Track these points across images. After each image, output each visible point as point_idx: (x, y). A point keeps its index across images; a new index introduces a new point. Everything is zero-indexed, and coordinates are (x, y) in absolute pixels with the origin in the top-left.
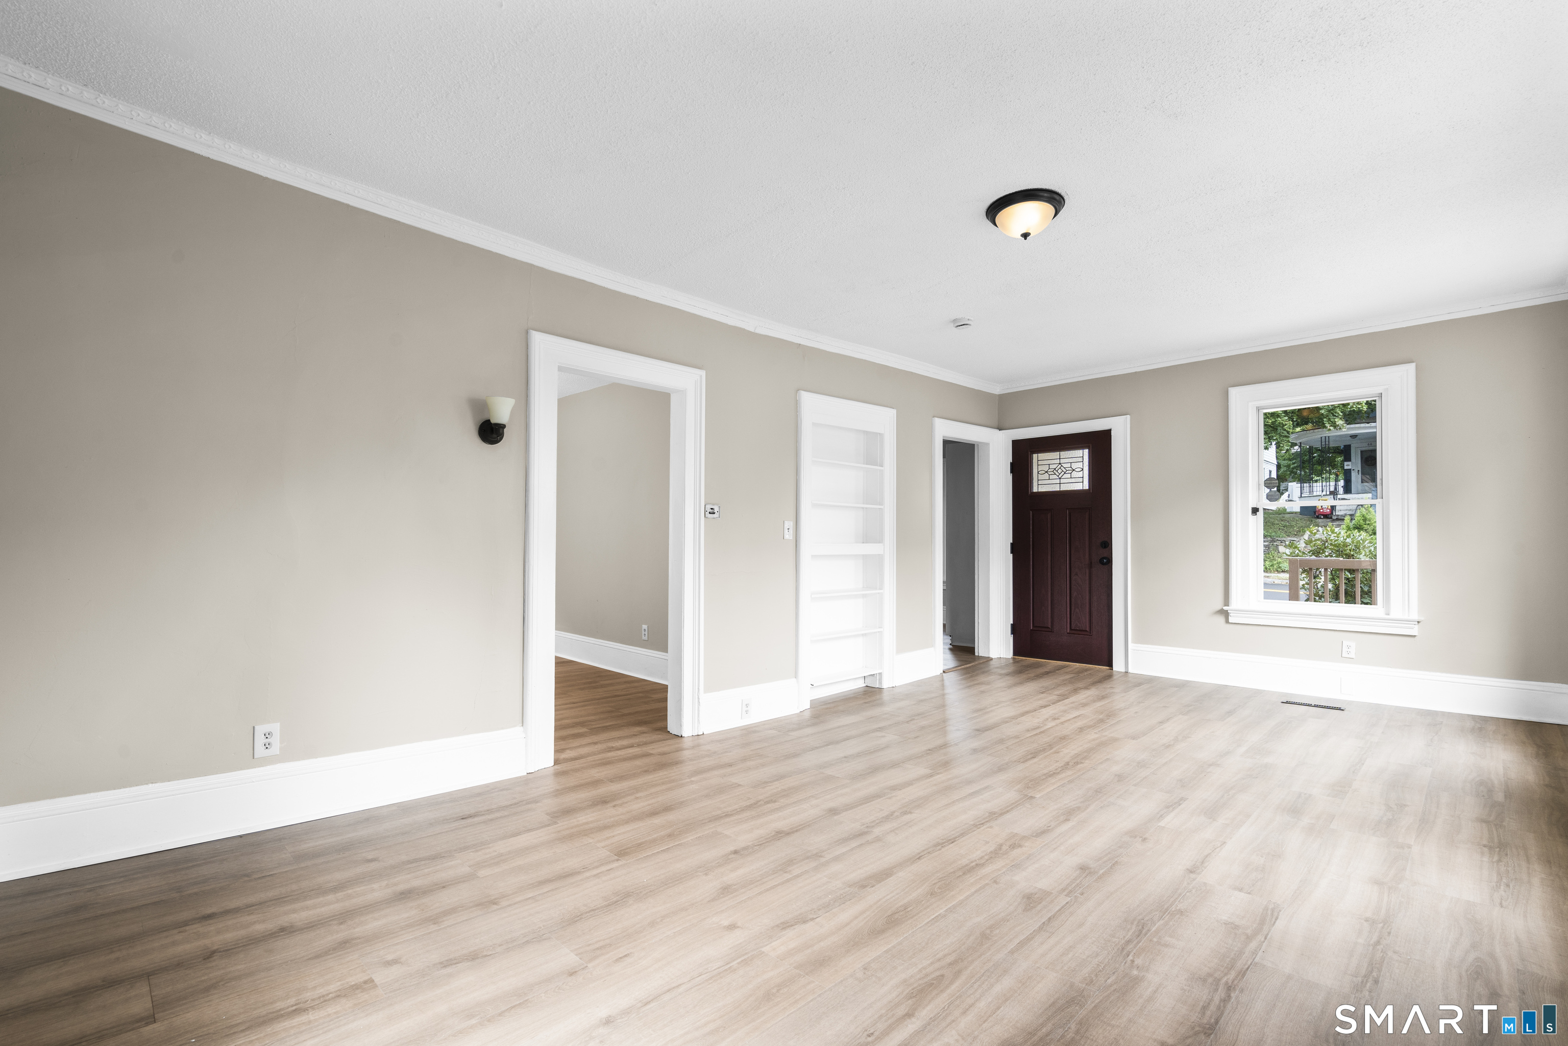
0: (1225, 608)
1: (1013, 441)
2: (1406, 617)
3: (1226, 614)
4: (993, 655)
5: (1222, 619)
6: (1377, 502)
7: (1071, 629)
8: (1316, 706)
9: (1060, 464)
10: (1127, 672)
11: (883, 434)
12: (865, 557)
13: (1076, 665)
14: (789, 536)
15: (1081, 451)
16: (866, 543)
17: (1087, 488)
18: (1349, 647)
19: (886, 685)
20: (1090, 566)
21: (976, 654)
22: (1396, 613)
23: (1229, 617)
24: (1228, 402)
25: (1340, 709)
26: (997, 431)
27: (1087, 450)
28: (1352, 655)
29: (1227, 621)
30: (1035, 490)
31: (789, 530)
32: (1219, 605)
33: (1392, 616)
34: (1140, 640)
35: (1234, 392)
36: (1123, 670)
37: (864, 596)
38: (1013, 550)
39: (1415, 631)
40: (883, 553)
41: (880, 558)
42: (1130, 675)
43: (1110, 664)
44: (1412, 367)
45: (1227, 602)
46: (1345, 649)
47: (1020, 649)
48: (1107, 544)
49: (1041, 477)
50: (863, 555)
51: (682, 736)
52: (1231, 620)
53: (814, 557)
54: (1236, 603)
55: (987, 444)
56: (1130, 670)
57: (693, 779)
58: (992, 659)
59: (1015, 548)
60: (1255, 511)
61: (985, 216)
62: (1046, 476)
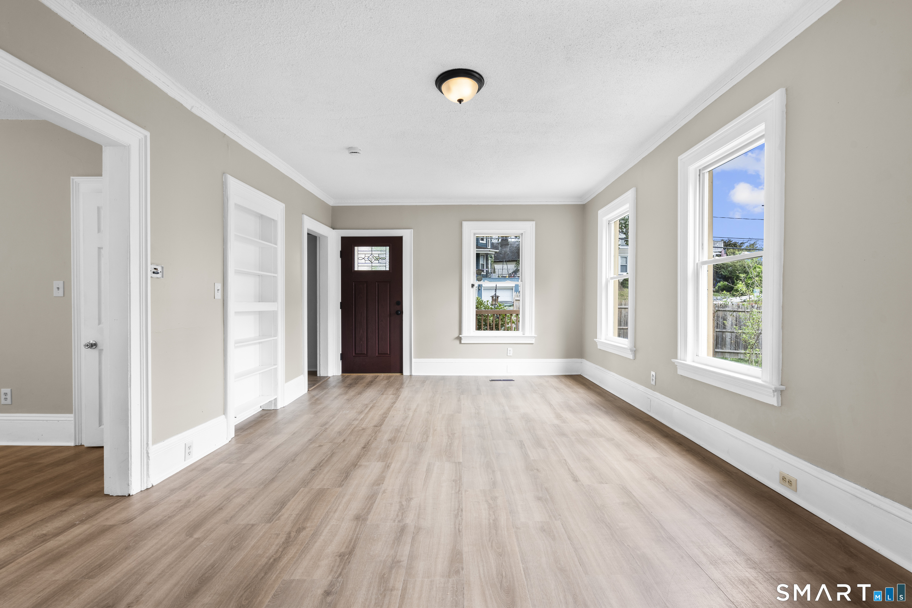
0: (460, 336)
1: (341, 237)
2: (531, 335)
3: (459, 339)
4: (330, 375)
5: (458, 342)
6: (519, 283)
7: (379, 354)
8: (503, 380)
9: (372, 254)
10: (411, 375)
11: (277, 221)
12: (261, 313)
13: (382, 375)
14: (219, 295)
15: (385, 248)
16: (262, 302)
17: (388, 270)
18: (510, 351)
19: (279, 406)
20: (390, 315)
21: (318, 375)
22: (527, 334)
23: (462, 341)
24: (462, 229)
25: (512, 380)
26: (332, 229)
27: (389, 247)
28: (511, 355)
29: (460, 343)
30: (356, 269)
31: (219, 291)
32: (457, 335)
33: (526, 335)
34: (419, 356)
35: (465, 224)
36: (409, 374)
37: (259, 343)
38: (342, 307)
39: (533, 341)
40: (277, 310)
41: (274, 314)
42: (413, 377)
43: (401, 371)
44: (534, 223)
45: (460, 332)
46: (508, 352)
47: (346, 369)
48: (400, 303)
49: (360, 261)
50: (259, 312)
51: (129, 495)
52: (462, 342)
53: (237, 313)
54: (465, 333)
55: (326, 237)
56: (413, 374)
57: (196, 536)
58: (330, 377)
59: (343, 306)
60: (473, 286)
61: (435, 85)
62: (363, 261)
